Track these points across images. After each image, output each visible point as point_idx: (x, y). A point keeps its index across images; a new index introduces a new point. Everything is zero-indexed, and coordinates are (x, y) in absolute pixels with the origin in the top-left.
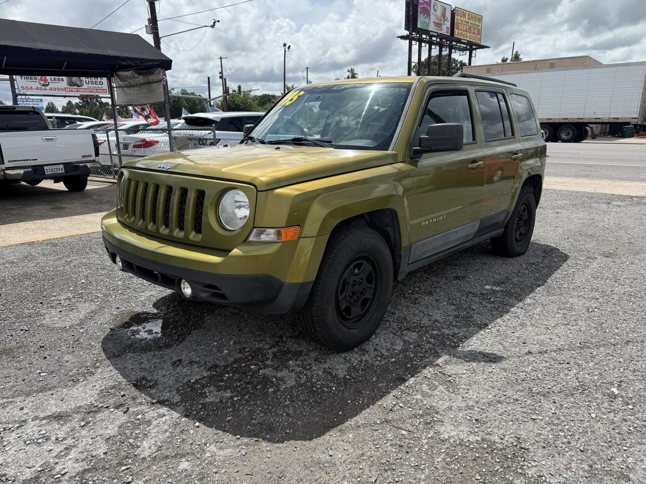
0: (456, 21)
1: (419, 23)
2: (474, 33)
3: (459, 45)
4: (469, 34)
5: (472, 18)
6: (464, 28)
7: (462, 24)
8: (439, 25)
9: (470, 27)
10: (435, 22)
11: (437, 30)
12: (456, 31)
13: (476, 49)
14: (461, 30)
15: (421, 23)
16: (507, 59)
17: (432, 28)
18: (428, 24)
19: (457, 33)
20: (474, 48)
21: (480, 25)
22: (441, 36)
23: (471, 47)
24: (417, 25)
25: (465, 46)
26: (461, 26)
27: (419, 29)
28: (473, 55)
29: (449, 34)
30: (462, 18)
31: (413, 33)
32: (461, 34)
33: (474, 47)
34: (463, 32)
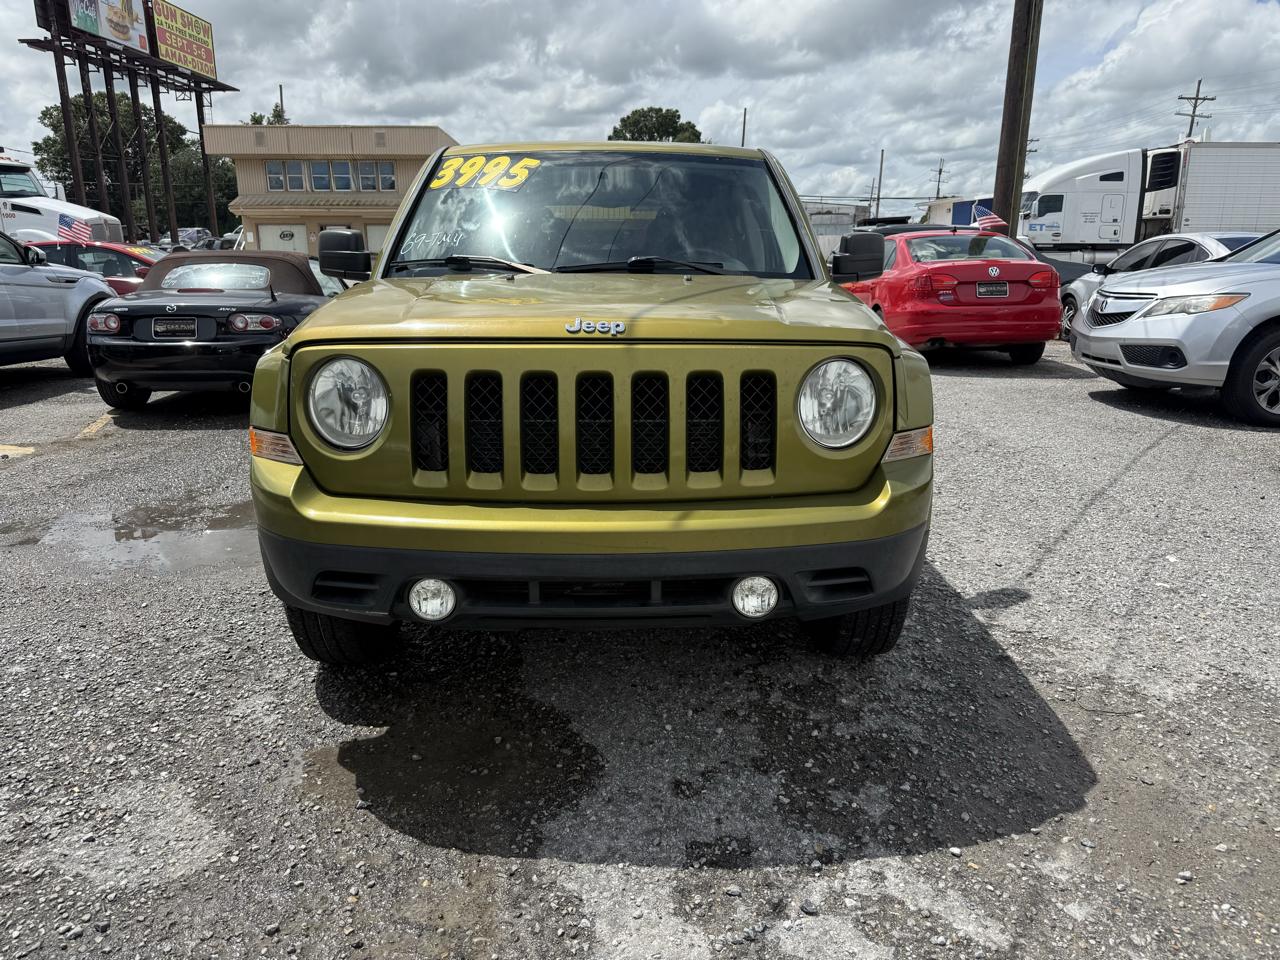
0: (157, 25)
1: (73, 17)
2: (199, 56)
3: (171, 76)
4: (190, 58)
5: (190, 24)
6: (176, 43)
7: (171, 33)
8: (121, 29)
9: (190, 44)
10: (111, 21)
11: (117, 37)
12: (162, 48)
13: (209, 90)
14: (171, 46)
15: (77, 16)
16: (262, 117)
17: (105, 31)
18: (95, 22)
19: (164, 52)
20: (206, 89)
21: (210, 41)
22: (131, 54)
23: (198, 84)
24: (70, 22)
25: (185, 81)
26: (171, 38)
27: (75, 29)
28: (206, 102)
29: (147, 52)
30: (169, 22)
31: (62, 38)
32: (174, 55)
33: (204, 85)
34: (177, 52)
